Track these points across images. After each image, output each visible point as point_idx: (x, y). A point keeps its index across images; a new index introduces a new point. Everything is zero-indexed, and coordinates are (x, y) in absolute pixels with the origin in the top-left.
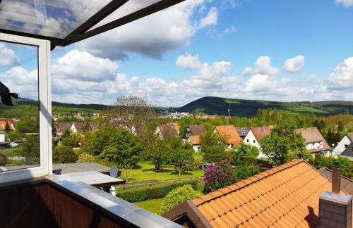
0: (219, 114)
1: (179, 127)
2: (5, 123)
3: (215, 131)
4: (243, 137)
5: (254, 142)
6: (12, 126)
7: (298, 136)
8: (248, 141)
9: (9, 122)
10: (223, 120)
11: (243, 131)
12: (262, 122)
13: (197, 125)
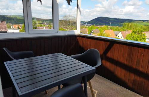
0: (105, 25)
1: (88, 30)
2: (18, 26)
3: (104, 32)
4: (116, 35)
5: (122, 37)
6: (20, 27)
7: (143, 35)
8: (119, 37)
9: (19, 26)
10: (107, 27)
11: (116, 33)
12: (125, 29)
13: (96, 29)
